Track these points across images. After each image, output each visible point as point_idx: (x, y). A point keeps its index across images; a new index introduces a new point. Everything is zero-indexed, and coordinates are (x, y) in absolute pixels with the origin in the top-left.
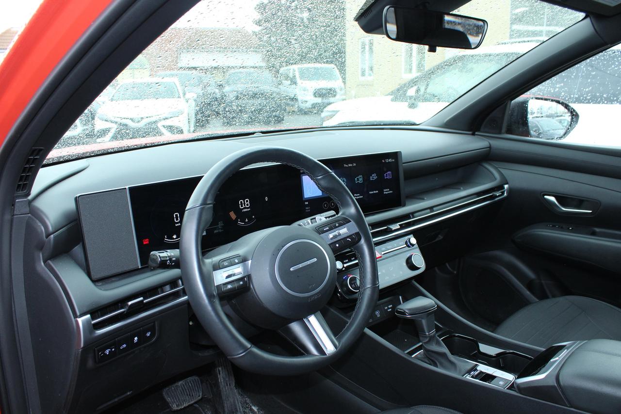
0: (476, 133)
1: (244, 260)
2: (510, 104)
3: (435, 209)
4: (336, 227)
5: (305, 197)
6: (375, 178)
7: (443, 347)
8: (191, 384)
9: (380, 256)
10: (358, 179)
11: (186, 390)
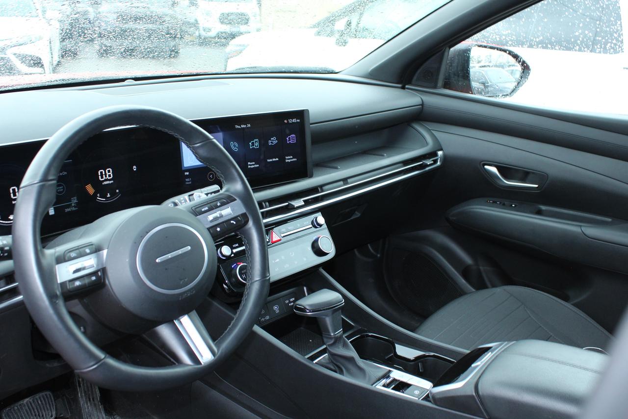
0: (407, 86)
1: (97, 249)
2: (449, 51)
3: (349, 180)
4: (217, 207)
5: (185, 166)
6: (275, 142)
7: (350, 349)
8: (41, 401)
9: (279, 238)
10: (253, 144)
11: (33, 409)
